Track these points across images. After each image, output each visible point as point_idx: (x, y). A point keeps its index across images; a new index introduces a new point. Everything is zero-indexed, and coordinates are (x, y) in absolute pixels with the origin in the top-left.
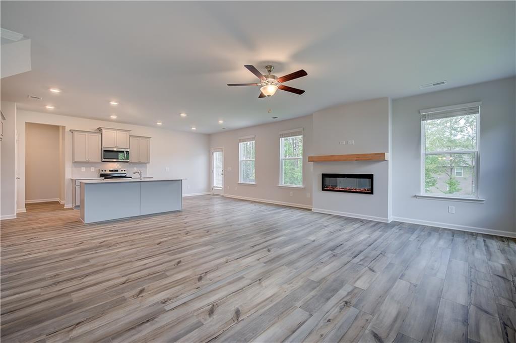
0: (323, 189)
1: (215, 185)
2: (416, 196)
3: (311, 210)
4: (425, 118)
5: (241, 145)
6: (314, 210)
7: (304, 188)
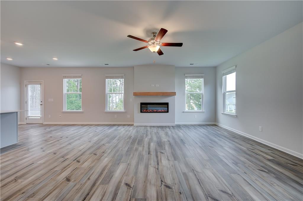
0: (141, 112)
1: (29, 115)
2: (183, 112)
3: (133, 125)
4: (187, 77)
5: (65, 81)
6: (135, 124)
7: (126, 112)
